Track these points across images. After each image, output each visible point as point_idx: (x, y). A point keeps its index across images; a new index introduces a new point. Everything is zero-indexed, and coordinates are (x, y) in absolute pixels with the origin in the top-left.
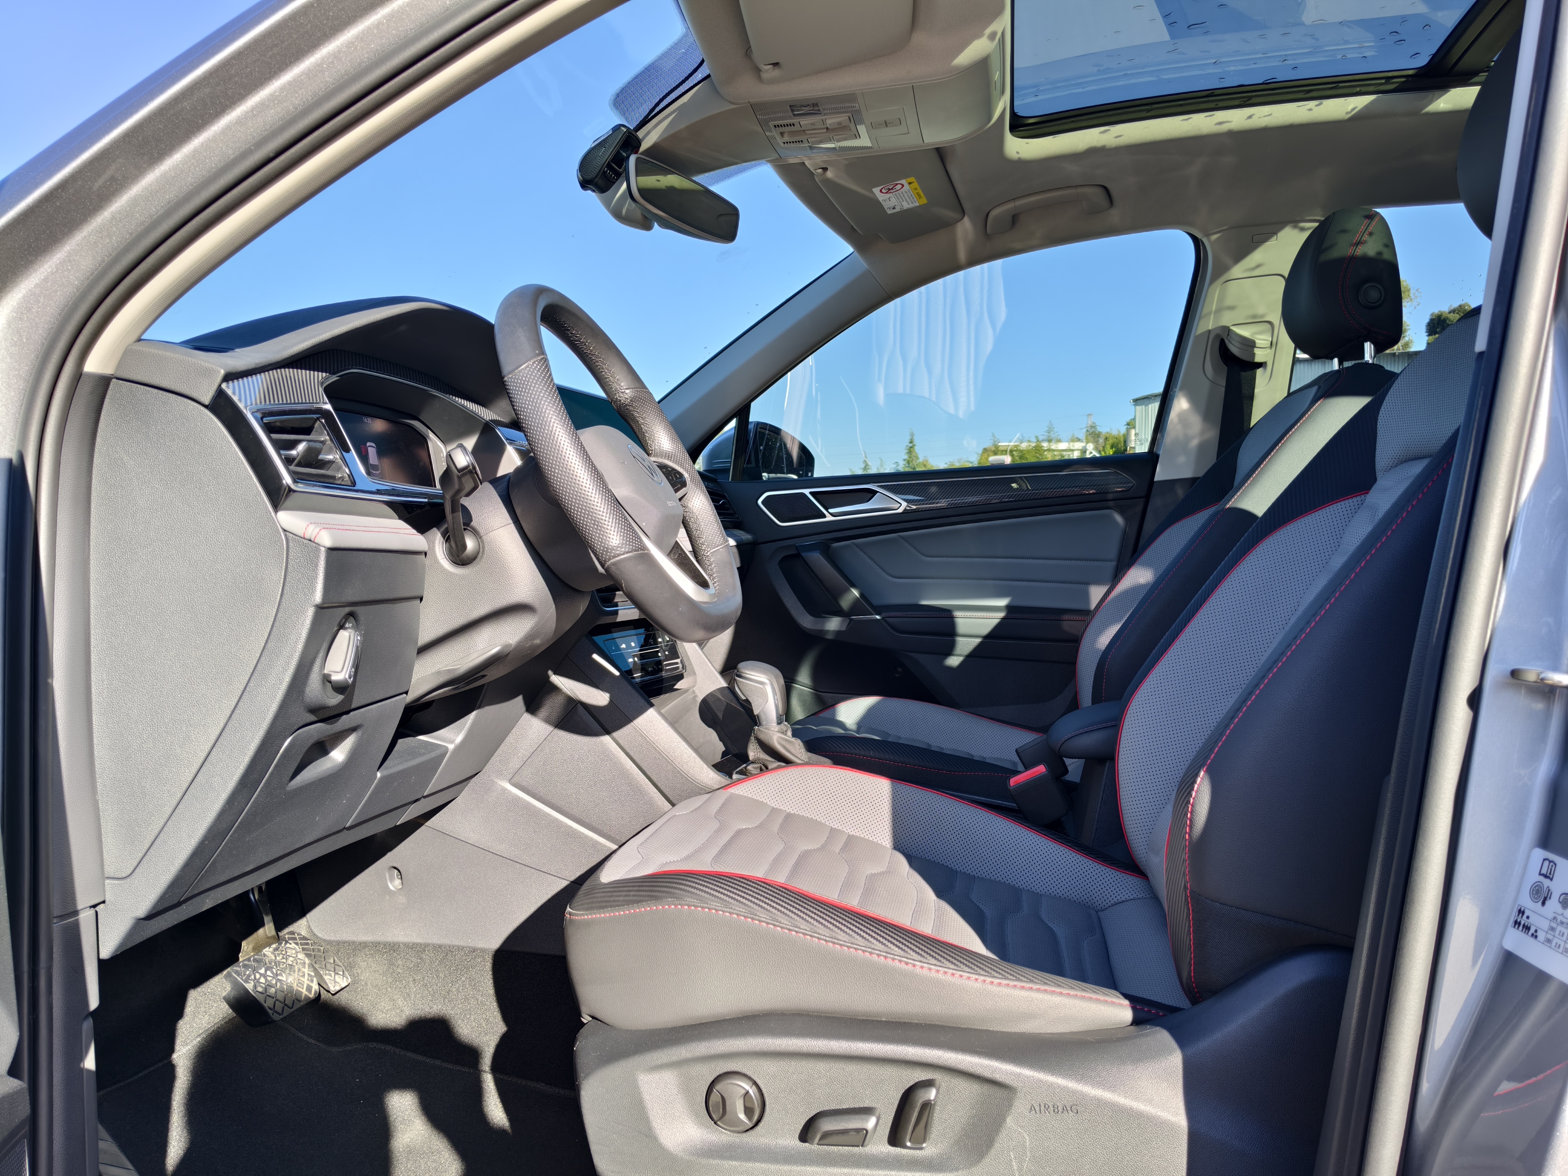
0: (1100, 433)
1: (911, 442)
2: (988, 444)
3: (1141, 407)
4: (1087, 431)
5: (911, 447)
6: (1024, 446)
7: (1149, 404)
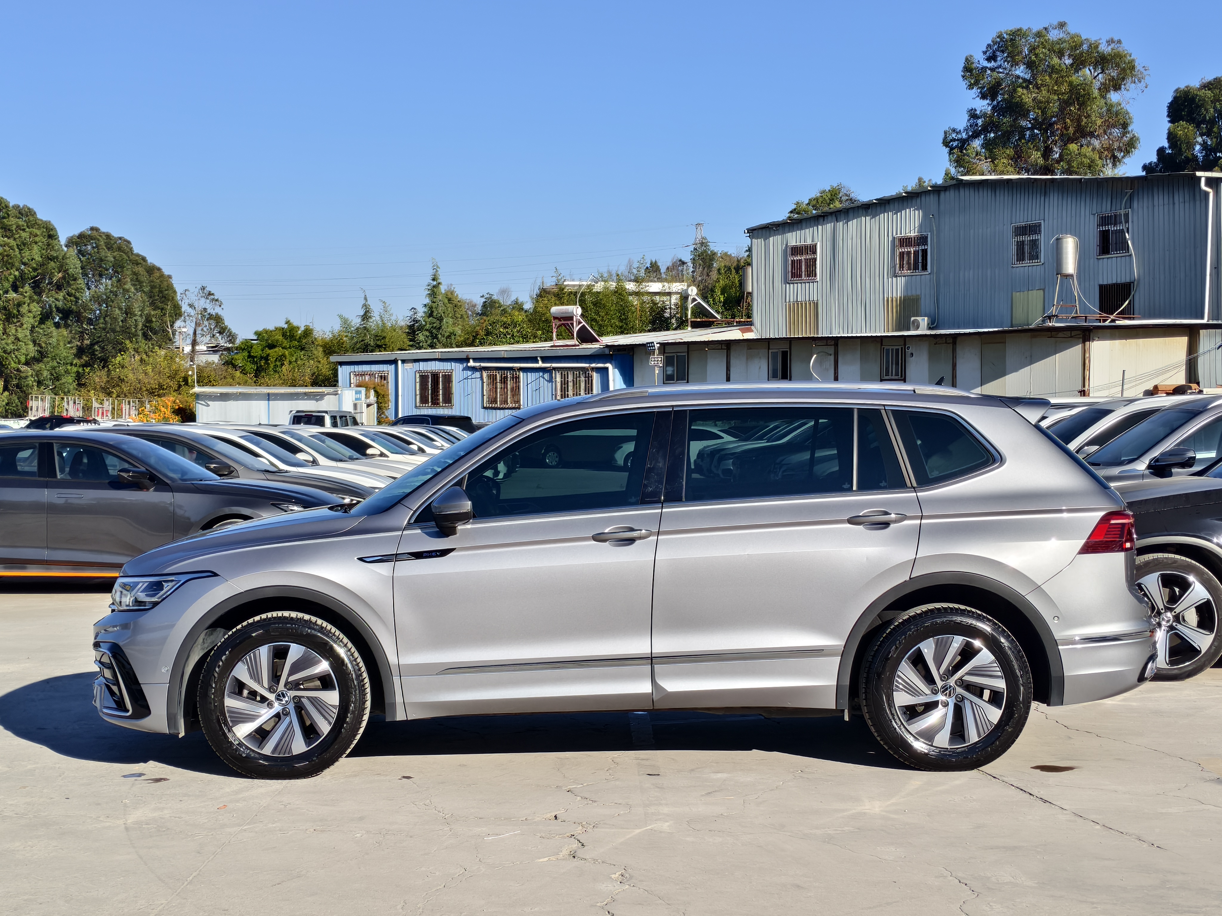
0: (714, 254)
1: (434, 280)
2: (550, 283)
3: (759, 240)
4: (695, 249)
5: (434, 287)
6: (599, 287)
7: (770, 236)
